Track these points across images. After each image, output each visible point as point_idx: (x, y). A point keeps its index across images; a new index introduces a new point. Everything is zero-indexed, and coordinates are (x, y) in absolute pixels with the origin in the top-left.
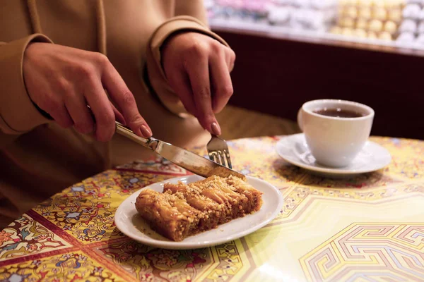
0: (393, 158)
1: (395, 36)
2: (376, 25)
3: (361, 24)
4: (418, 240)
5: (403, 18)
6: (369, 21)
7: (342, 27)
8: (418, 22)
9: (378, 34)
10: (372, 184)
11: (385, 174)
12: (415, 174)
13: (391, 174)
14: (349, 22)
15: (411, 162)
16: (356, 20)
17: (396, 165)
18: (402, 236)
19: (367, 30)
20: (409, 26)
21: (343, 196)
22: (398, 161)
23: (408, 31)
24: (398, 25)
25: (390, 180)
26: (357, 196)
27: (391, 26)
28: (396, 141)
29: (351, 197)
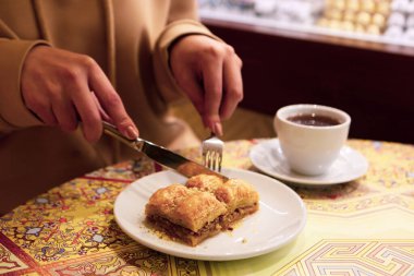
0: (371, 164)
1: (383, 30)
2: (364, 18)
3: (349, 16)
4: (388, 260)
5: (391, 11)
6: (357, 13)
7: (330, 19)
8: (407, 15)
9: (365, 27)
10: (347, 194)
11: (362, 182)
12: (393, 183)
13: (369, 183)
14: (336, 15)
15: (390, 169)
16: (343, 12)
17: (374, 172)
18: (372, 256)
19: (355, 23)
20: (398, 19)
21: (315, 209)
22: (377, 168)
23: (396, 24)
24: (387, 18)
25: (367, 191)
26: (329, 209)
27: (379, 19)
28: (377, 144)
29: (323, 210)
